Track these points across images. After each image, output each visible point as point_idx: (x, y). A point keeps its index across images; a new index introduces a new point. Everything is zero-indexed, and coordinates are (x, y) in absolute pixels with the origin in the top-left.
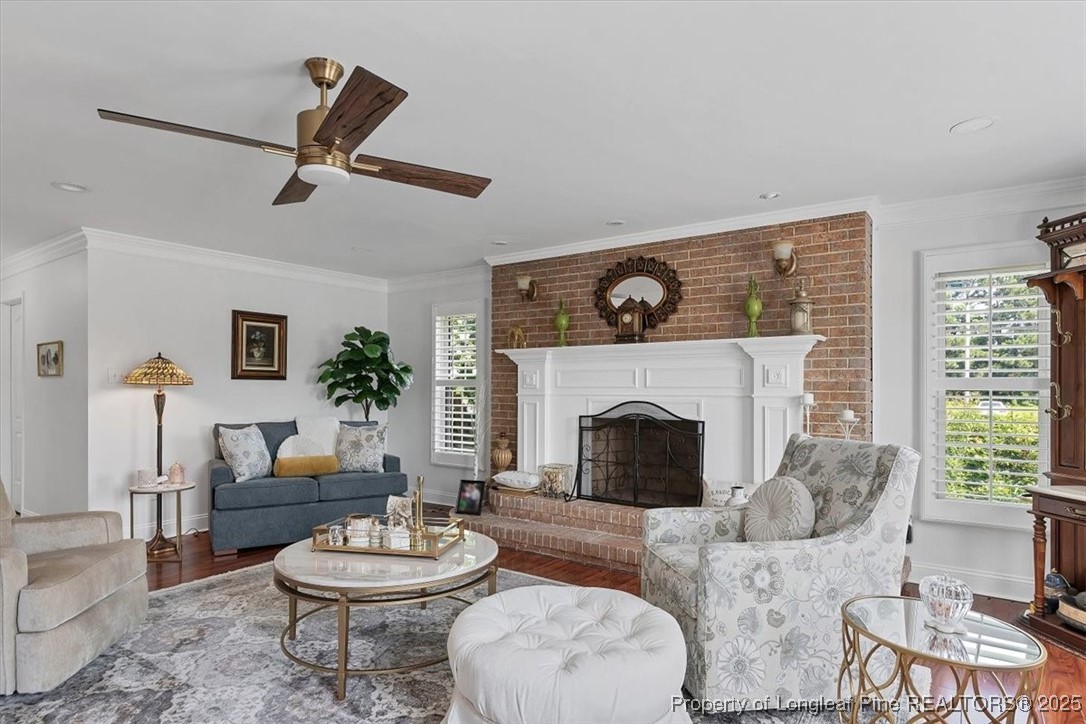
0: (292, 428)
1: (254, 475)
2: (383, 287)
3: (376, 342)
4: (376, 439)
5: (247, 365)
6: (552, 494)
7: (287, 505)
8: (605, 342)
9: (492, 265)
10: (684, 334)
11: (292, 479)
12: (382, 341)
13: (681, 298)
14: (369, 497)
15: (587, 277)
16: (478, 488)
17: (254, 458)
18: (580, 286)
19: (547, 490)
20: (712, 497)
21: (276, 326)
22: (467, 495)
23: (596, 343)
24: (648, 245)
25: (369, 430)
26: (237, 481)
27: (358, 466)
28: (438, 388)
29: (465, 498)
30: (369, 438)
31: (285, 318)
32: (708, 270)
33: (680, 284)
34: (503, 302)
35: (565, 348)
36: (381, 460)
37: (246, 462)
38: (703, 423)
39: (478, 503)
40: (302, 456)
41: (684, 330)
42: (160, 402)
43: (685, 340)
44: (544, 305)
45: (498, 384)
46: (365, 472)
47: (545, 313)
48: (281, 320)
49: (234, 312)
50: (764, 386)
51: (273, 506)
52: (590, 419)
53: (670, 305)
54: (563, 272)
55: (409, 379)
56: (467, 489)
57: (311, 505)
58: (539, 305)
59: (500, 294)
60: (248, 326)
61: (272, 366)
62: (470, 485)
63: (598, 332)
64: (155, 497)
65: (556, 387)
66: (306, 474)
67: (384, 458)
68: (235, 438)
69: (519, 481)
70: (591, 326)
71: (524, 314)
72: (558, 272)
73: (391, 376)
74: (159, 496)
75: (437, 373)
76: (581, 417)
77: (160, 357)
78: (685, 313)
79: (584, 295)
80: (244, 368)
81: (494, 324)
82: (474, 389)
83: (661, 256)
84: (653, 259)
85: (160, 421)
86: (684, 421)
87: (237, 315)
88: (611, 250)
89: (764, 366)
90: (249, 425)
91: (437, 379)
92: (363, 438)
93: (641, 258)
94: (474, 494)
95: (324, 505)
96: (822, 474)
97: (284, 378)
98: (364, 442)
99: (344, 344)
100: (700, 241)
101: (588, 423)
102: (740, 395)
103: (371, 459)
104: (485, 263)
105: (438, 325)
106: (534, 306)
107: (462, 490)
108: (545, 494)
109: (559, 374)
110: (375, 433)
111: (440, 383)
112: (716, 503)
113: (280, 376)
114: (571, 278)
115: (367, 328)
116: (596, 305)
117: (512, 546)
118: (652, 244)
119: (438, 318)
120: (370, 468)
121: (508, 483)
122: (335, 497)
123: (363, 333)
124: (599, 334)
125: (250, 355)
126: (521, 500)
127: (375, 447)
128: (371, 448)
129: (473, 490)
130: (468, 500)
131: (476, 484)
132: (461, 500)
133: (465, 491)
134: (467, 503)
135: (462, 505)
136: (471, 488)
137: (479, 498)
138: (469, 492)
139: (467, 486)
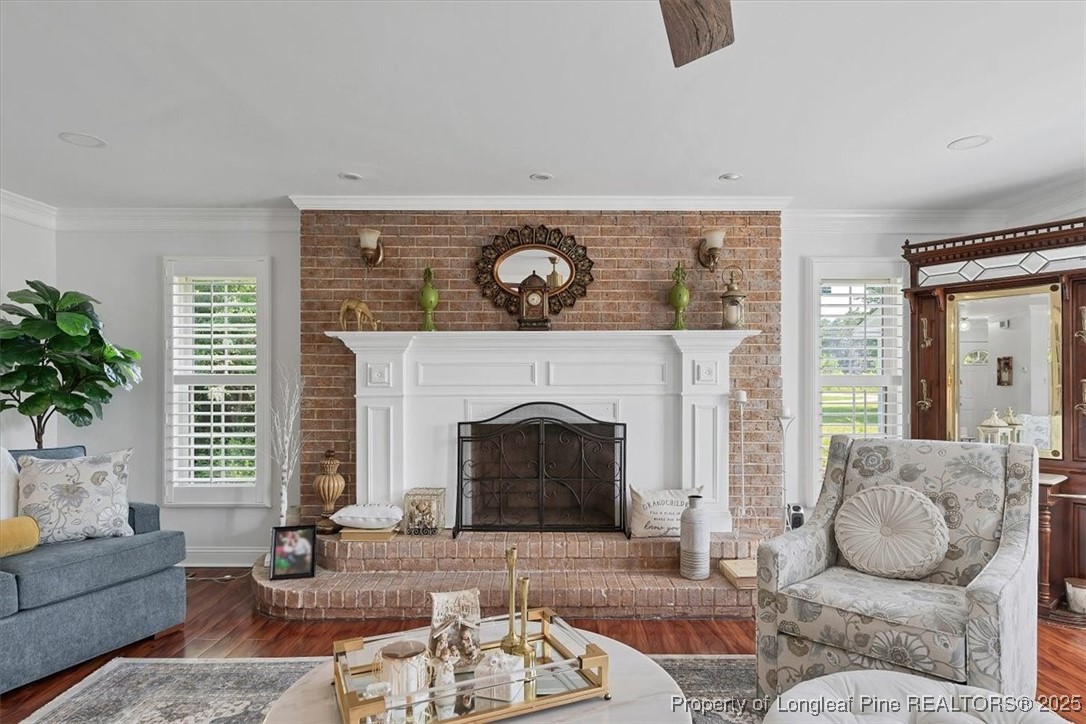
3: (74, 310)
4: (112, 478)
6: (426, 530)
8: (488, 328)
9: (302, 208)
10: (592, 323)
13: (592, 280)
14: (120, 583)
15: (462, 242)
16: (306, 536)
18: (451, 253)
19: (418, 527)
20: (649, 510)
22: (287, 549)
23: (475, 328)
24: (548, 212)
28: (176, 388)
29: (285, 556)
30: (97, 479)
32: (622, 251)
33: (591, 263)
34: (321, 263)
35: (433, 332)
36: (125, 513)
38: (625, 425)
39: (308, 558)
41: (593, 317)
43: (595, 329)
44: (395, 273)
45: (313, 382)
47: (395, 284)
50: (694, 383)
52: (469, 426)
53: (578, 287)
54: (426, 231)
55: (135, 373)
56: (286, 539)
58: (385, 273)
59: (316, 252)
62: (290, 533)
63: (479, 315)
65: (417, 385)
67: (132, 510)
69: (378, 519)
70: (470, 306)
71: (359, 283)
72: (417, 231)
73: (106, 367)
75: (176, 364)
76: (460, 424)
78: (595, 300)
79: (457, 264)
81: (304, 295)
82: (252, 388)
83: (567, 228)
84: (558, 231)
86: (602, 424)
88: (496, 212)
89: (694, 362)
91: (175, 373)
92: (84, 480)
93: (543, 227)
94: (301, 545)
95: (30, 617)
96: (927, 480)
98: (87, 485)
100: (613, 218)
101: (467, 431)
102: (662, 393)
103: (106, 515)
104: (290, 205)
105: (175, 289)
106: (377, 274)
107: (278, 543)
108: (417, 532)
109: (421, 368)
110: (108, 468)
111: (181, 380)
112: (656, 516)
114: (437, 242)
116: (477, 281)
117: (395, 614)
118: (553, 212)
119: (176, 279)
120: (103, 531)
121: (360, 523)
124: (481, 317)
126: (385, 544)
127: (111, 493)
128: (104, 494)
129: (296, 541)
130: (290, 557)
131: (300, 531)
132: (277, 558)
133: (282, 544)
134: (289, 561)
135: (279, 565)
136: (293, 537)
137: (309, 551)
138: (290, 545)
139: (284, 536)
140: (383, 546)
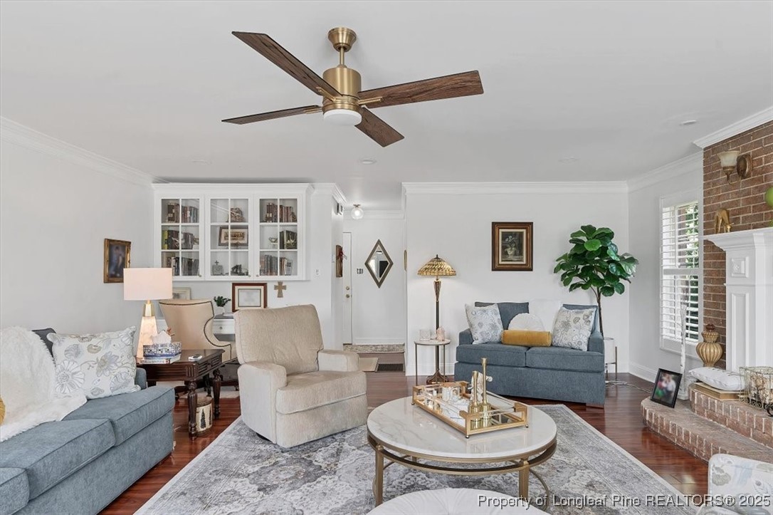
0: (524, 308)
1: (486, 340)
2: (623, 188)
3: (599, 236)
4: (582, 321)
5: (502, 261)
7: (502, 366)
9: (704, 146)
11: (513, 347)
12: (606, 235)
14: (567, 370)
16: (674, 379)
17: (486, 328)
21: (524, 231)
22: (664, 384)
25: (577, 313)
26: (474, 343)
27: (566, 342)
28: (665, 277)
29: (662, 388)
30: (576, 320)
31: (532, 223)
34: (713, 184)
36: (586, 341)
37: (480, 330)
39: (673, 394)
40: (526, 330)
42: (437, 285)
45: (710, 273)
46: (572, 348)
48: (528, 226)
49: (493, 223)
51: (492, 365)
55: (630, 269)
56: (664, 378)
57: (520, 369)
59: (709, 177)
60: (503, 233)
61: (522, 261)
62: (667, 375)
64: (434, 348)
66: (523, 344)
68: (474, 313)
69: (715, 380)
71: (736, 194)
73: (611, 266)
74: (438, 347)
75: (665, 262)
77: (437, 258)
80: (500, 263)
82: (697, 278)
85: (437, 299)
87: (496, 226)
90: (492, 304)
91: (664, 268)
92: (571, 320)
94: (670, 385)
95: (530, 370)
97: (532, 270)
98: (572, 323)
99: (571, 241)
103: (577, 338)
104: (697, 147)
105: (665, 216)
106: (747, 183)
107: (659, 379)
110: (581, 316)
111: (668, 272)
113: (528, 267)
115: (593, 226)
119: (664, 209)
120: (575, 346)
121: (704, 380)
122: (537, 365)
123: (589, 230)
125: (505, 253)
126: (716, 401)
127: (580, 328)
128: (577, 328)
129: (669, 381)
130: (664, 390)
131: (673, 376)
132: (657, 388)
133: (662, 380)
134: (663, 393)
135: (657, 393)
136: (668, 378)
137: (674, 390)
138: (666, 382)
139: (664, 376)
140: (714, 402)
